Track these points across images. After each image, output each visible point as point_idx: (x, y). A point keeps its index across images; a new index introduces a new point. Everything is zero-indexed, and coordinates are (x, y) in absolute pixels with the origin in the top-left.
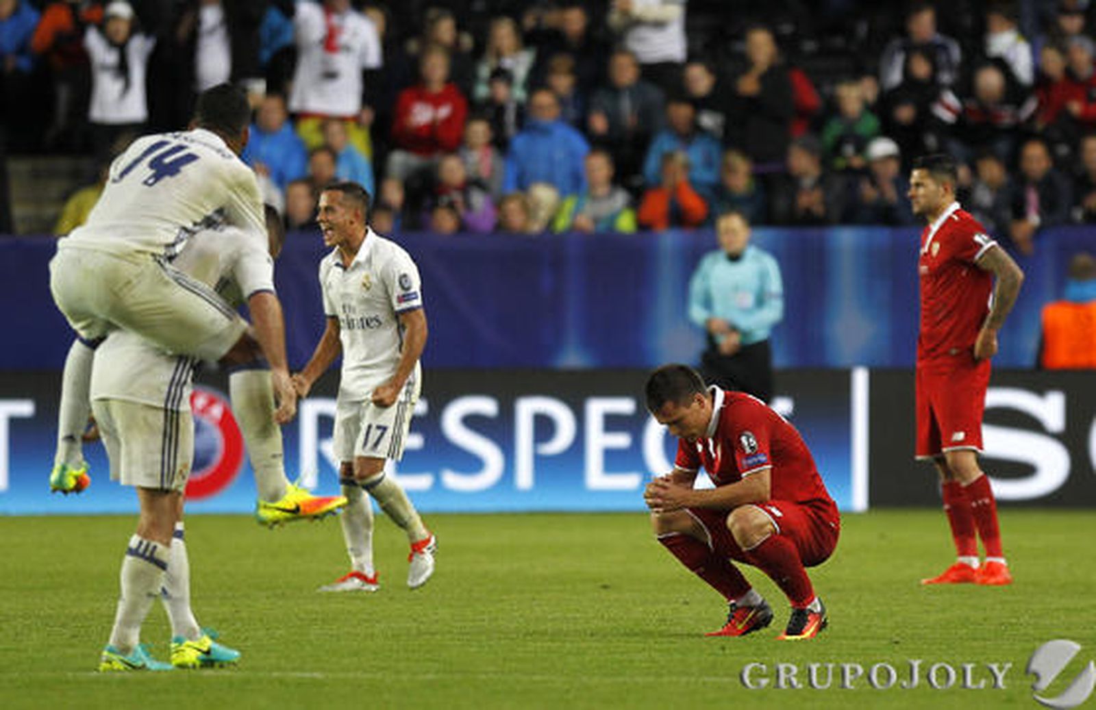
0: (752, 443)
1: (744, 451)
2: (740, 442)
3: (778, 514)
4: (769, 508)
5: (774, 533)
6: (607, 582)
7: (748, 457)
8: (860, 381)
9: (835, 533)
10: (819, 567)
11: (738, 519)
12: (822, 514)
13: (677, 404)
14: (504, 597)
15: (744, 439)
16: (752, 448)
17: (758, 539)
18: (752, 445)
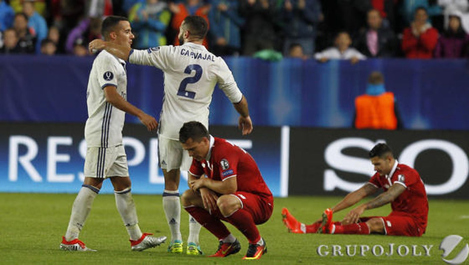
0: (226, 165)
1: (222, 168)
2: (220, 164)
3: (244, 198)
4: (239, 195)
5: (240, 208)
6: (158, 230)
7: (225, 171)
8: (286, 132)
9: (271, 209)
10: (264, 224)
11: (222, 202)
12: (264, 199)
13: (194, 140)
14: (108, 236)
15: (222, 163)
16: (226, 167)
17: (231, 212)
18: (226, 166)
